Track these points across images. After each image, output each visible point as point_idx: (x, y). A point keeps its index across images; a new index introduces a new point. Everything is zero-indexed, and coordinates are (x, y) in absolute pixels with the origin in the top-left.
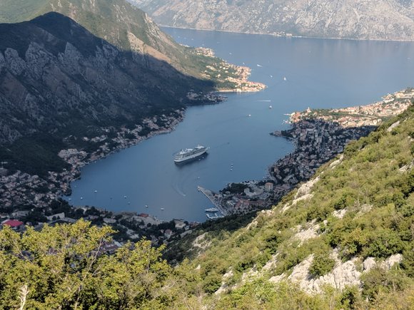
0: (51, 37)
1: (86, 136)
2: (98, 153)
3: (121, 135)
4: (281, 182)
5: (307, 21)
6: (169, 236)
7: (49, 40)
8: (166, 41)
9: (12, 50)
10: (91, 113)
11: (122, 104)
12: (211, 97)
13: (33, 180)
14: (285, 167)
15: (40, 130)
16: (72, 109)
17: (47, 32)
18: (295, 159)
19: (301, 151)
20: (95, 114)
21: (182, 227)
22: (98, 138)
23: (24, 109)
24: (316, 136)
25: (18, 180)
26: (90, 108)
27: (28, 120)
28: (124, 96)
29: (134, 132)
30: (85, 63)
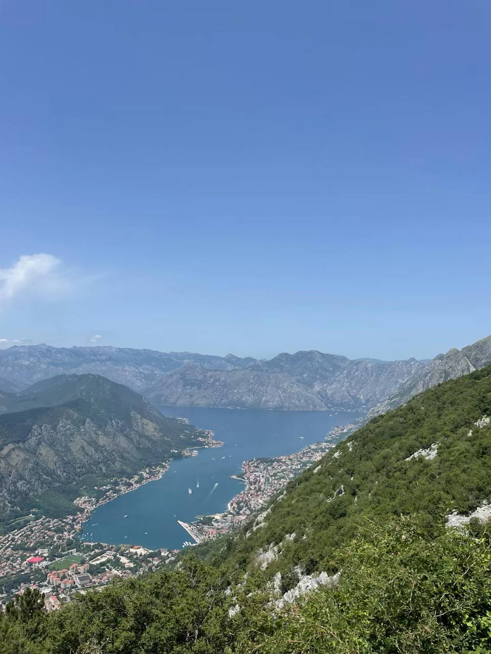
0: (76, 415)
1: (96, 486)
2: (105, 499)
3: (122, 484)
4: (238, 514)
5: (249, 399)
6: (156, 563)
7: (74, 418)
8: (157, 415)
9: (47, 426)
10: (101, 469)
11: (125, 460)
12: (187, 453)
13: (53, 523)
14: (241, 502)
15: (62, 483)
16: (88, 466)
17: (73, 413)
18: (248, 496)
19: (251, 489)
20: (104, 469)
21: (166, 554)
22: (104, 487)
23: (52, 468)
24: (261, 478)
25: (42, 524)
26: (101, 465)
27: (54, 476)
28: (126, 455)
29: (132, 481)
30: (99, 432)
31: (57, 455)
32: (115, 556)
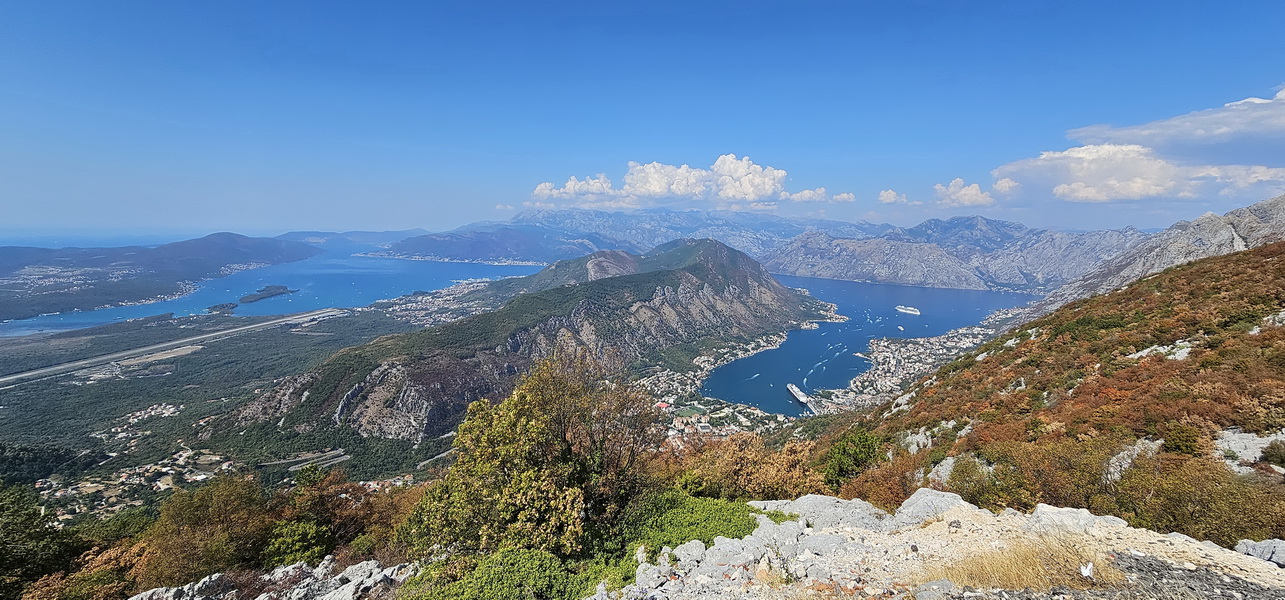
0: (695, 279)
1: (715, 348)
2: (723, 361)
3: (740, 348)
5: (883, 272)
7: (694, 282)
8: (775, 284)
9: (669, 288)
10: (719, 333)
11: (742, 326)
13: (677, 376)
14: (866, 381)
15: (684, 342)
16: (707, 329)
18: (874, 375)
19: (878, 369)
22: (723, 350)
23: (675, 327)
24: (891, 359)
25: (667, 375)
26: (719, 329)
27: (677, 335)
28: (743, 321)
29: (749, 347)
30: (717, 298)
31: (679, 315)
32: (733, 413)
